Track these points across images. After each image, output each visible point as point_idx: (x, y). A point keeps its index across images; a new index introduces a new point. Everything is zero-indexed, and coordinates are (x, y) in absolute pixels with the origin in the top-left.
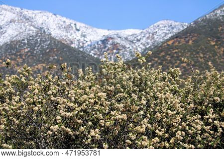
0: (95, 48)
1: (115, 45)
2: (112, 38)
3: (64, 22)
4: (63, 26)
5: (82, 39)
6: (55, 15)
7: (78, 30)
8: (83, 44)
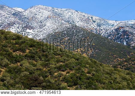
0: (111, 35)
1: (125, 32)
2: (122, 27)
3: (84, 16)
4: (84, 19)
5: (98, 28)
6: (77, 11)
7: (95, 22)
8: (99, 31)
